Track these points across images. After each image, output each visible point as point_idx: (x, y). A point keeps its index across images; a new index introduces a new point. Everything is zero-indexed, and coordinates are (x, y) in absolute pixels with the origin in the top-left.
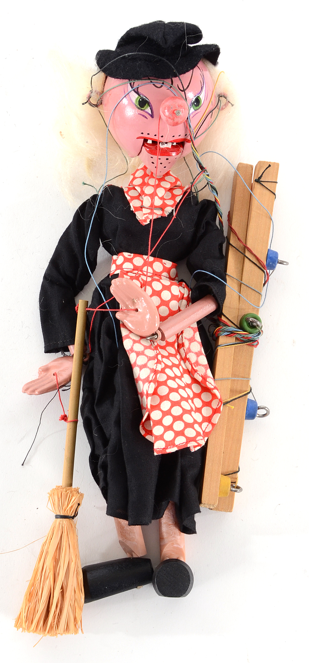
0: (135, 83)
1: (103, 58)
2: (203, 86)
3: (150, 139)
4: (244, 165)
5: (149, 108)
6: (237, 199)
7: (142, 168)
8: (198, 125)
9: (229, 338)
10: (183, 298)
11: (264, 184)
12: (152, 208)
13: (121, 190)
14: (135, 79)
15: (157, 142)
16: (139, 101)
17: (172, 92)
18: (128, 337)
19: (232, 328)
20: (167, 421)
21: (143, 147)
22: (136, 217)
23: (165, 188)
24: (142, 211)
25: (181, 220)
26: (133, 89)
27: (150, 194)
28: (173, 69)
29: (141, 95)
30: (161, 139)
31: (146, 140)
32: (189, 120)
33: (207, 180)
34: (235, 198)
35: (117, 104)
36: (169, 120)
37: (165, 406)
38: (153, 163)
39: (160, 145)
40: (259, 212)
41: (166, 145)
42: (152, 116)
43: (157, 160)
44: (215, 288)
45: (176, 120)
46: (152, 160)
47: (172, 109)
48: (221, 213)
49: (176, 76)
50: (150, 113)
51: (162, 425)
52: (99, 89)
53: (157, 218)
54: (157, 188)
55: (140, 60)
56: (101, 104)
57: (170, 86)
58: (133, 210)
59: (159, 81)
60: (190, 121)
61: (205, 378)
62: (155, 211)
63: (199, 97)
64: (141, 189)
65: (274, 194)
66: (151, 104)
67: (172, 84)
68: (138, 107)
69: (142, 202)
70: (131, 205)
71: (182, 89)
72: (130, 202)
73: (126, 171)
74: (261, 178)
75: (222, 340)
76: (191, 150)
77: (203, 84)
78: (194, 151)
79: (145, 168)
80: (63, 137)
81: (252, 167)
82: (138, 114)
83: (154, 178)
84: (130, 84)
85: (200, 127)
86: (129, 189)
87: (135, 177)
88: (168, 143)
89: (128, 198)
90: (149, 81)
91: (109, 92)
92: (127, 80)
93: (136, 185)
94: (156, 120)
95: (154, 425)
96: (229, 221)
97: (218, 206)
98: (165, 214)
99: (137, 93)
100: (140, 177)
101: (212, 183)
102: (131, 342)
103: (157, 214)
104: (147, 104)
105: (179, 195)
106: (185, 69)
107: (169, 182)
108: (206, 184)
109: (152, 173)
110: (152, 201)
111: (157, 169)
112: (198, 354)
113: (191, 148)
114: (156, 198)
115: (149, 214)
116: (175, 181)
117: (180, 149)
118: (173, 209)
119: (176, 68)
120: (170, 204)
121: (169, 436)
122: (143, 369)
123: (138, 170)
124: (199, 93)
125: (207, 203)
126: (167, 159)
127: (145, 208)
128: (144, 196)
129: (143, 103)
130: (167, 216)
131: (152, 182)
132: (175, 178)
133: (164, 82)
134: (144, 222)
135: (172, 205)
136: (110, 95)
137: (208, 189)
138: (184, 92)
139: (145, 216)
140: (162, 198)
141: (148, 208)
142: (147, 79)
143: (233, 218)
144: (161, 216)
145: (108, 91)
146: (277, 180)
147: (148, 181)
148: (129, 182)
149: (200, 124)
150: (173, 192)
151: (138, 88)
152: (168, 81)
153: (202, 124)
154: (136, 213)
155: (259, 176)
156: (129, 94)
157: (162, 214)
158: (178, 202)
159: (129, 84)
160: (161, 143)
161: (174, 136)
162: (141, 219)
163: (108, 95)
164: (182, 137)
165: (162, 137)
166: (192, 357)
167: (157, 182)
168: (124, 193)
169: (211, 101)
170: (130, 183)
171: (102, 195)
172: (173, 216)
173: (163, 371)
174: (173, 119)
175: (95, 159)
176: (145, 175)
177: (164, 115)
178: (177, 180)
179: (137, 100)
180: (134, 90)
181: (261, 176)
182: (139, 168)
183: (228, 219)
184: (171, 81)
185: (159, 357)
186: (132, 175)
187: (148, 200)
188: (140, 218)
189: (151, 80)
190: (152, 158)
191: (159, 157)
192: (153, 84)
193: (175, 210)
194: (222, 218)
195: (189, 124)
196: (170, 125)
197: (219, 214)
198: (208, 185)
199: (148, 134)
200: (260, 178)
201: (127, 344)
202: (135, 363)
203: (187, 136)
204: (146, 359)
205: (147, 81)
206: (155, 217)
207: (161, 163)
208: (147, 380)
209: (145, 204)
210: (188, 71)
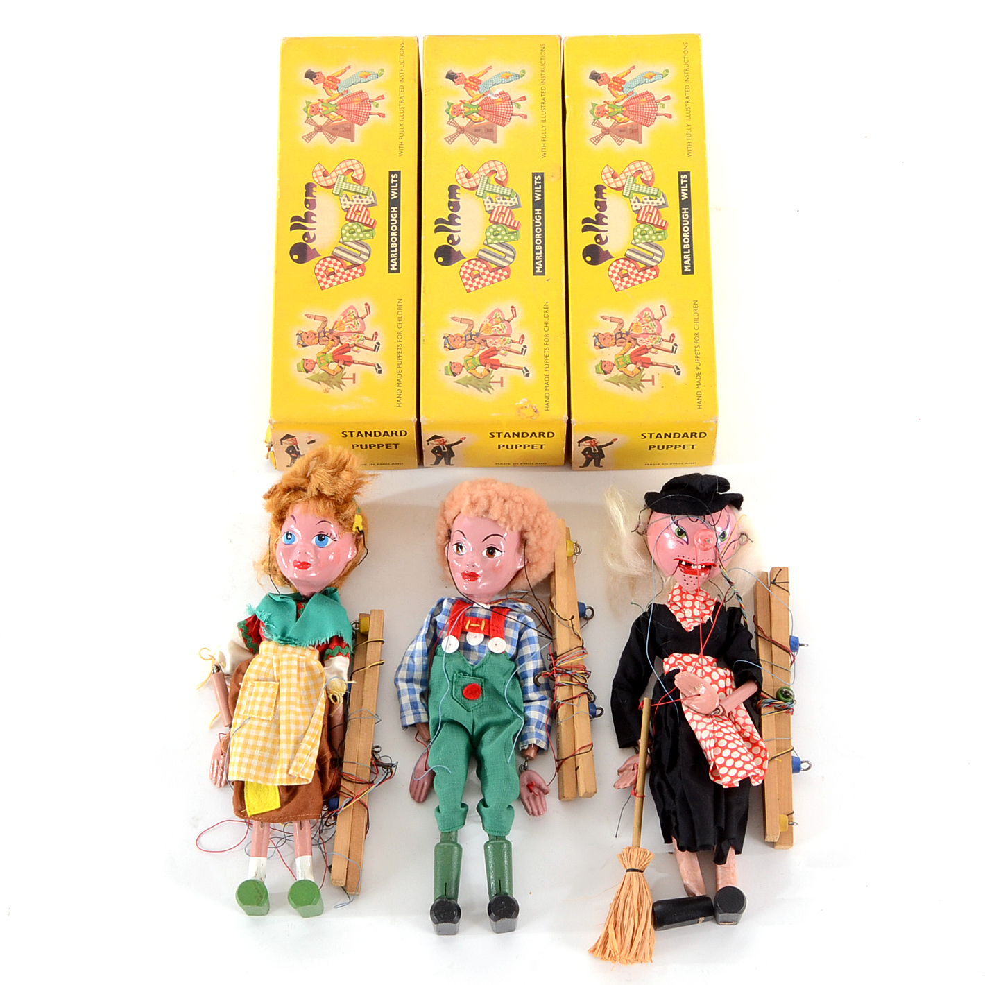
0: (676, 517)
1: (650, 497)
2: (729, 524)
3: (685, 561)
4: (761, 573)
5: (685, 537)
7: (678, 587)
9: (769, 708)
10: (727, 677)
11: (778, 585)
13: (665, 607)
14: (676, 514)
15: (690, 564)
16: (678, 531)
17: (704, 526)
18: (687, 711)
19: (770, 700)
20: (730, 763)
21: (679, 567)
22: (682, 626)
23: (700, 601)
24: (686, 620)
26: (674, 521)
27: (689, 607)
28: (706, 509)
29: (680, 527)
30: (693, 562)
31: (681, 561)
32: (718, 547)
33: (734, 591)
35: (660, 535)
36: (701, 546)
37: (726, 753)
38: (685, 580)
41: (696, 566)
42: (687, 543)
43: (690, 578)
44: (754, 673)
45: (706, 546)
46: (685, 578)
47: (703, 537)
49: (708, 514)
50: (686, 540)
51: (726, 766)
54: (694, 602)
56: (646, 533)
57: (703, 522)
58: (679, 621)
61: (752, 734)
62: (696, 620)
63: (725, 531)
64: (681, 603)
65: (788, 591)
66: (687, 534)
67: (705, 520)
68: (677, 536)
69: (684, 614)
70: (677, 617)
71: (713, 524)
72: (675, 615)
75: (763, 711)
77: (729, 522)
78: (723, 570)
79: (680, 588)
81: (767, 573)
83: (690, 594)
84: (672, 518)
86: (671, 605)
87: (673, 595)
88: (698, 565)
89: (673, 612)
91: (654, 524)
92: (670, 515)
93: (676, 601)
94: (690, 546)
95: (719, 768)
97: (743, 611)
98: (704, 622)
99: (677, 525)
100: (678, 595)
102: (692, 714)
103: (698, 622)
104: (684, 534)
105: (712, 606)
107: (701, 596)
108: (733, 595)
109: (687, 590)
110: (692, 612)
112: (744, 718)
114: (695, 609)
115: (692, 622)
116: (706, 595)
117: (707, 572)
118: (710, 617)
119: (709, 509)
120: (706, 613)
121: (733, 772)
122: (704, 732)
124: (725, 528)
125: (733, 610)
126: (697, 578)
127: (688, 618)
128: (685, 609)
129: (681, 533)
130: (706, 623)
131: (690, 597)
132: (705, 592)
133: (698, 518)
134: (689, 629)
135: (708, 614)
136: (654, 526)
138: (714, 527)
139: (689, 624)
140: (699, 609)
141: (690, 618)
142: (686, 515)
145: (652, 523)
146: (788, 579)
147: (685, 597)
150: (706, 604)
151: (678, 521)
152: (702, 517)
154: (682, 623)
156: (671, 525)
157: (702, 622)
158: (712, 610)
160: (692, 565)
161: (703, 560)
164: (711, 561)
165: (694, 559)
166: (740, 721)
167: (693, 597)
168: (668, 608)
170: (670, 601)
172: (712, 622)
173: (719, 730)
174: (704, 546)
176: (682, 593)
177: (697, 542)
179: (676, 530)
180: (674, 523)
182: (676, 588)
183: (754, 621)
184: (704, 518)
185: (715, 722)
186: (670, 593)
187: (689, 612)
188: (685, 626)
189: (688, 516)
190: (685, 576)
191: (692, 576)
192: (690, 519)
193: (712, 617)
196: (701, 550)
199: (683, 557)
200: (774, 580)
201: (688, 716)
202: (696, 729)
204: (705, 725)
205: (686, 517)
207: (692, 581)
208: (708, 738)
209: (687, 616)
210: (717, 511)
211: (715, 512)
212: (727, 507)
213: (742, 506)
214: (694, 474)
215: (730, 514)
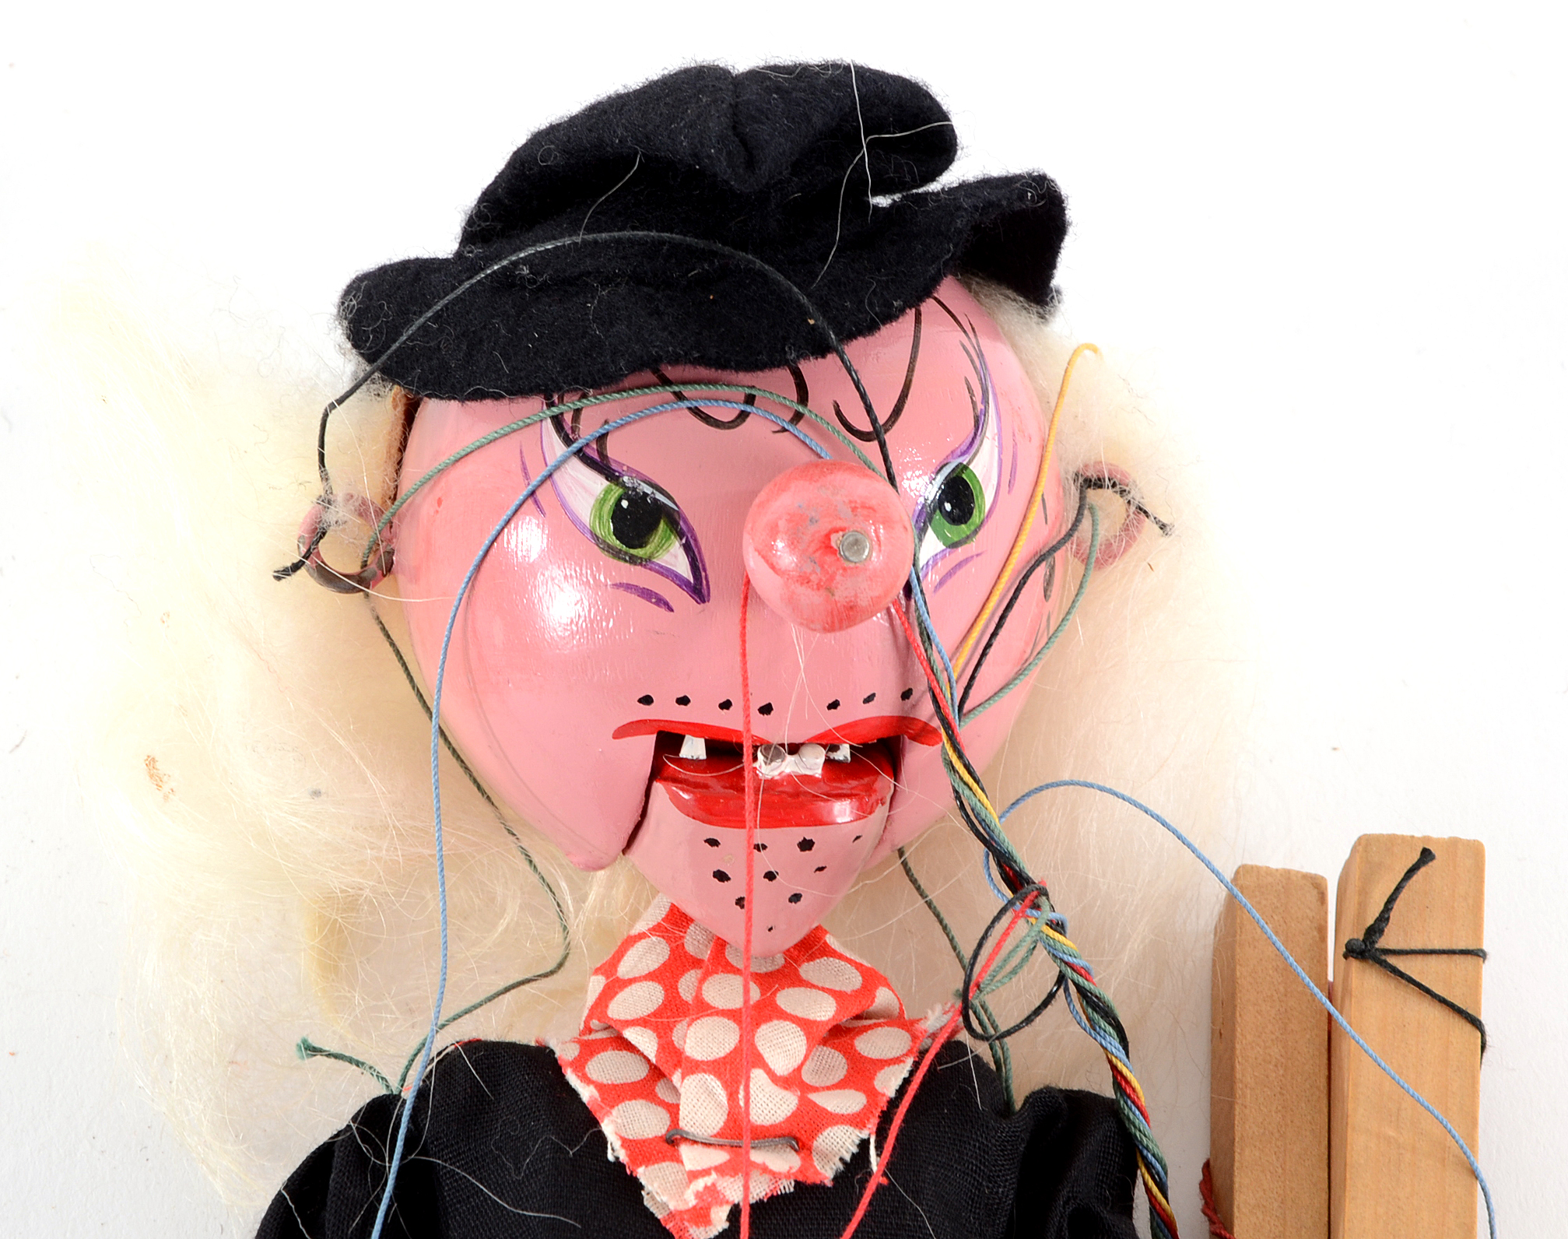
0: (584, 415)
1: (381, 306)
2: (985, 412)
3: (697, 729)
4: (1270, 879)
5: (676, 548)
6: (1246, 1073)
7: (659, 924)
8: (975, 634)
11: (1402, 968)
12: (736, 1142)
13: (541, 1060)
14: (586, 384)
15: (740, 746)
16: (618, 514)
17: (804, 443)
21: (658, 787)
22: (641, 1198)
23: (805, 1024)
24: (678, 1160)
25: (920, 1204)
26: (576, 446)
27: (715, 1061)
28: (800, 306)
29: (625, 479)
30: (762, 728)
31: (668, 741)
32: (921, 602)
33: (1055, 957)
34: (1233, 1068)
35: (484, 548)
36: (801, 590)
38: (721, 876)
39: (756, 765)
40: (1391, 1133)
41: (790, 758)
42: (698, 590)
43: (750, 854)
45: (844, 591)
46: (718, 859)
47: (812, 528)
48: (1159, 1160)
49: (821, 349)
50: (683, 568)
52: (371, 485)
53: (772, 1198)
54: (758, 1025)
55: (606, 281)
56: (389, 568)
57: (790, 415)
58: (623, 1156)
59: (723, 391)
60: (923, 609)
62: (756, 1156)
63: (966, 467)
64: (659, 1037)
65: (1476, 1023)
66: (686, 522)
67: (803, 398)
68: (609, 546)
69: (673, 1110)
70: (608, 1128)
71: (866, 426)
72: (598, 1116)
73: (558, 960)
74: (1381, 932)
76: (946, 780)
77: (985, 401)
78: (966, 784)
79: (677, 920)
80: (166, 788)
81: (1317, 885)
82: (619, 586)
83: (736, 971)
84: (557, 421)
85: (989, 645)
86: (589, 1049)
87: (618, 980)
88: (804, 750)
89: (586, 1093)
90: (666, 393)
91: (431, 489)
92: (534, 405)
93: (629, 1018)
94: (722, 608)
96: (1215, 1211)
97: (1139, 1120)
98: (817, 1172)
99: (601, 465)
100: (651, 976)
101: (1085, 973)
103: (773, 1174)
104: (662, 525)
105: (897, 1061)
106: (871, 304)
107: (823, 989)
108: (1049, 985)
109: (720, 945)
110: (732, 1096)
111: (750, 911)
113: (944, 770)
114: (758, 1076)
115: (721, 1170)
116: (864, 986)
117: (878, 785)
118: (864, 1135)
119: (823, 306)
120: (844, 1111)
123: (631, 941)
124: (964, 448)
125: (1065, 1105)
126: (806, 845)
127: (695, 1142)
128: (683, 1078)
129: (637, 520)
130: (829, 1183)
131: (724, 991)
132: (858, 966)
133: (753, 392)
134: (697, 1225)
135: (858, 1114)
136: (439, 502)
137: (1064, 1016)
138: (876, 443)
139: (700, 1184)
140: (791, 1081)
141: (713, 1140)
142: (655, 386)
143: (1236, 1186)
144: (798, 1184)
145: (423, 484)
147: (699, 989)
148: (586, 1012)
149: (986, 626)
150: (852, 1046)
151: (602, 439)
152: (776, 383)
153: (999, 625)
154: (643, 1174)
155: (1370, 922)
156: (556, 476)
157: (800, 1171)
158: (891, 1093)
159: (548, 425)
160: (759, 754)
161: (834, 705)
162: (672, 1206)
163: (427, 508)
164: (886, 706)
165: (766, 709)
167: (755, 994)
168: (560, 1068)
169: (1038, 499)
170: (590, 1017)
171: (422, 1095)
172: (870, 1174)
174: (826, 586)
175: (367, 892)
176: (679, 963)
177: (773, 567)
178: (872, 979)
179: (601, 509)
180: (581, 455)
181: (1383, 918)
182: (641, 927)
183: (1207, 1204)
184: (797, 385)
186: (597, 971)
187: (711, 1093)
188: (665, 1199)
189: (676, 389)
190: (713, 842)
191: (761, 835)
192: (690, 409)
193: (877, 1141)
194: (1166, 1198)
195: (921, 623)
196: (807, 623)
197: (1149, 1167)
198: (1061, 990)
199: (683, 701)
200: (1375, 932)
203: (913, 699)
205: (656, 397)
206: (760, 1190)
207: (770, 876)
209: (689, 1122)
210: (890, 316)
211: (869, 327)
212: (949, 290)
213: (1062, 277)
214: (686, 72)
215: (986, 344)
